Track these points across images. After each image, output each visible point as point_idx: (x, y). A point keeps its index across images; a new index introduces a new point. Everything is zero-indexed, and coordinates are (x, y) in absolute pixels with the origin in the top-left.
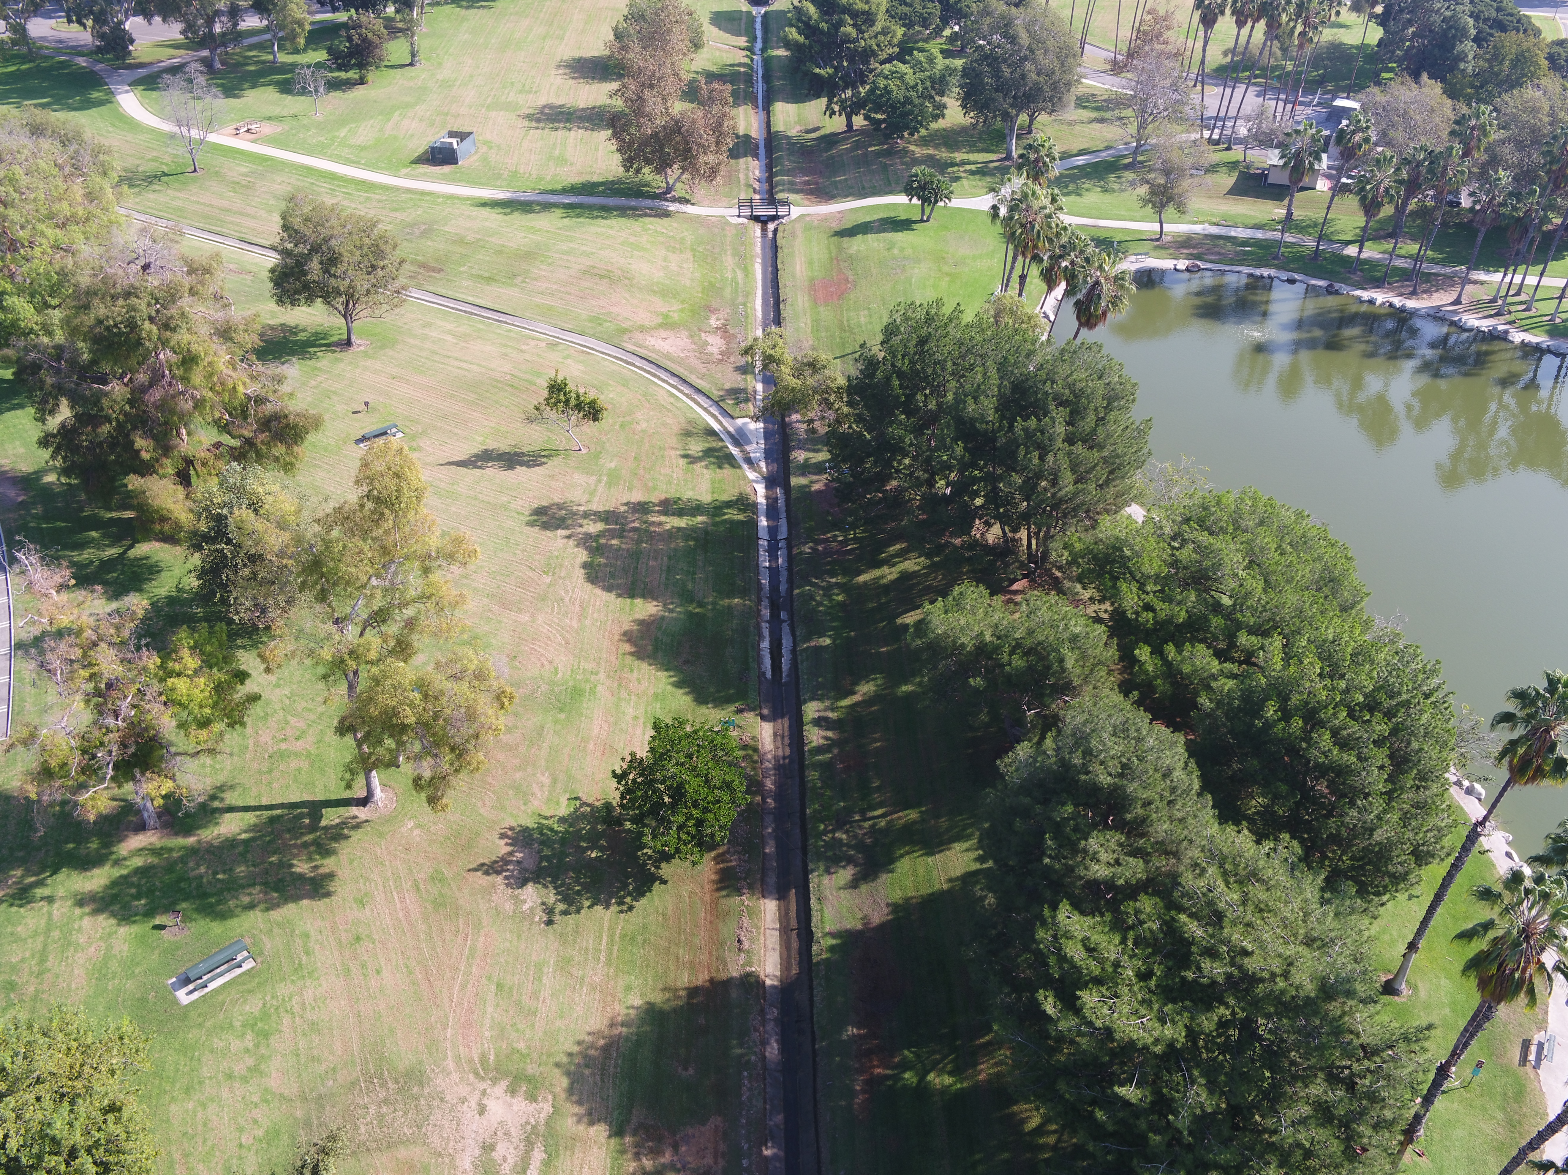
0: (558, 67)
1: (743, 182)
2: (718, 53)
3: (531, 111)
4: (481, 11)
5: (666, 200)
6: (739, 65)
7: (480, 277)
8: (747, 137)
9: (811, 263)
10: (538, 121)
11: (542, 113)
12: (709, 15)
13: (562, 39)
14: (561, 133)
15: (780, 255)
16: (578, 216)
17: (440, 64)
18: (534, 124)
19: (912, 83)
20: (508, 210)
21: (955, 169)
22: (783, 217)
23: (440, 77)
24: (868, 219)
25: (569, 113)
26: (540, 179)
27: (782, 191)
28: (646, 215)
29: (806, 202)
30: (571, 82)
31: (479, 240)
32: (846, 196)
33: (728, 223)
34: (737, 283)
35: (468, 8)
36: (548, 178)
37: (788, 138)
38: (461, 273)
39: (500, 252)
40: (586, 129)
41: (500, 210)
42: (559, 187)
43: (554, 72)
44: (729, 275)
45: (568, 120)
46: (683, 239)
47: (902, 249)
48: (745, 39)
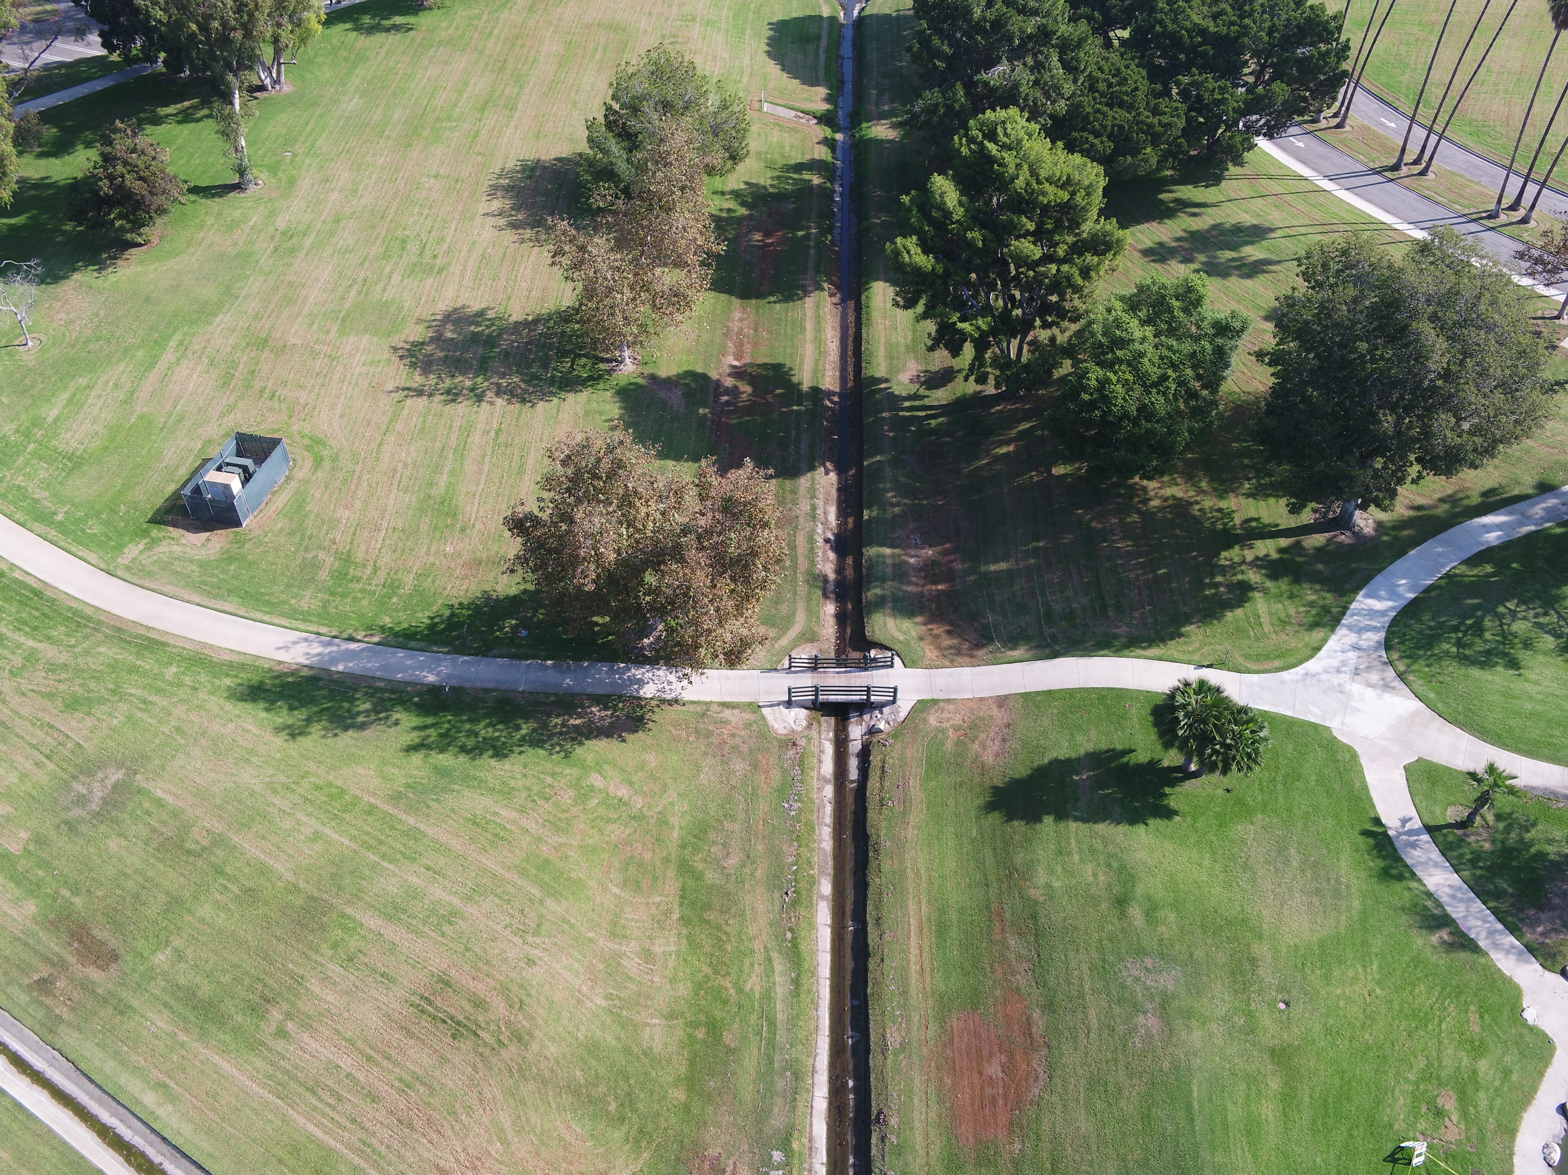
0: (494, 191)
1: (803, 564)
2: (775, 136)
3: (418, 333)
4: (391, 40)
5: (642, 660)
6: (813, 166)
7: (189, 996)
8: (816, 392)
9: (941, 930)
10: (427, 366)
11: (438, 339)
12: (767, 33)
13: (513, 108)
14: (463, 408)
15: (874, 881)
16: (445, 742)
17: (292, 181)
18: (417, 379)
19: (1154, 372)
20: (300, 715)
21: (1233, 554)
22: (880, 706)
23: (281, 223)
24: (1063, 751)
25: (490, 342)
26: (393, 586)
27: (879, 604)
28: (592, 732)
29: (930, 653)
30: (510, 236)
31: (219, 841)
32: (1012, 641)
33: (764, 733)
34: (772, 1024)
35: (371, 30)
36: (409, 580)
37: (893, 400)
38: (150, 975)
39: (251, 895)
40: (512, 394)
41: (284, 717)
42: (422, 618)
43: (483, 206)
44: (754, 984)
45: (483, 367)
46: (663, 821)
47: (1151, 911)
48: (822, 91)
